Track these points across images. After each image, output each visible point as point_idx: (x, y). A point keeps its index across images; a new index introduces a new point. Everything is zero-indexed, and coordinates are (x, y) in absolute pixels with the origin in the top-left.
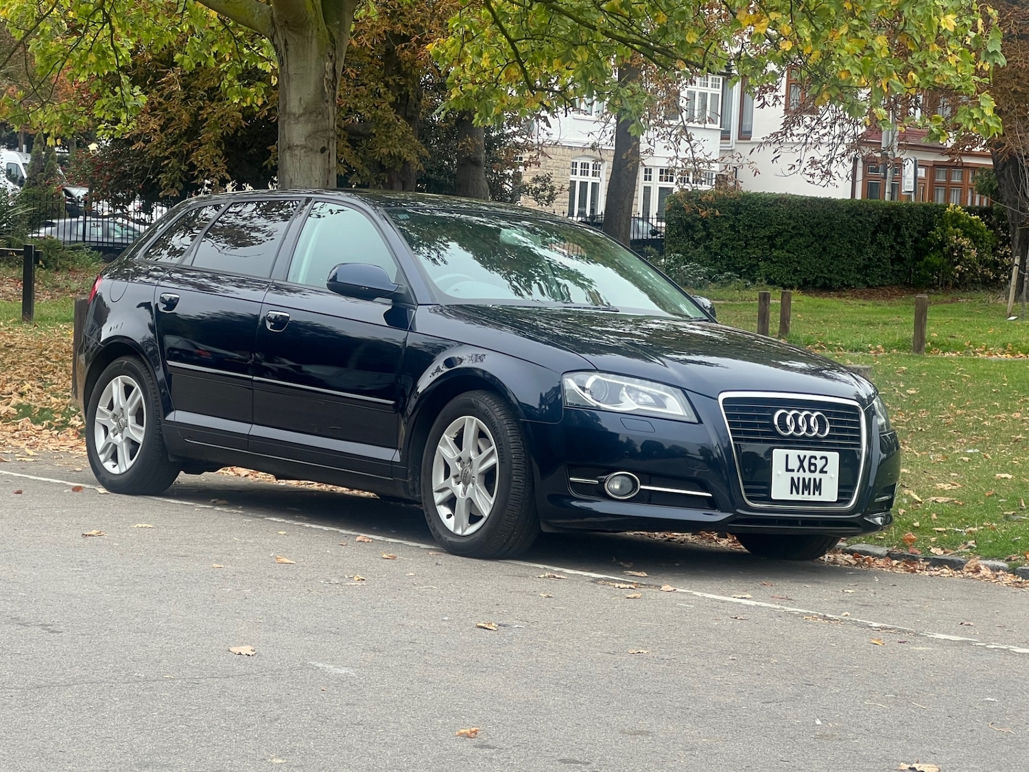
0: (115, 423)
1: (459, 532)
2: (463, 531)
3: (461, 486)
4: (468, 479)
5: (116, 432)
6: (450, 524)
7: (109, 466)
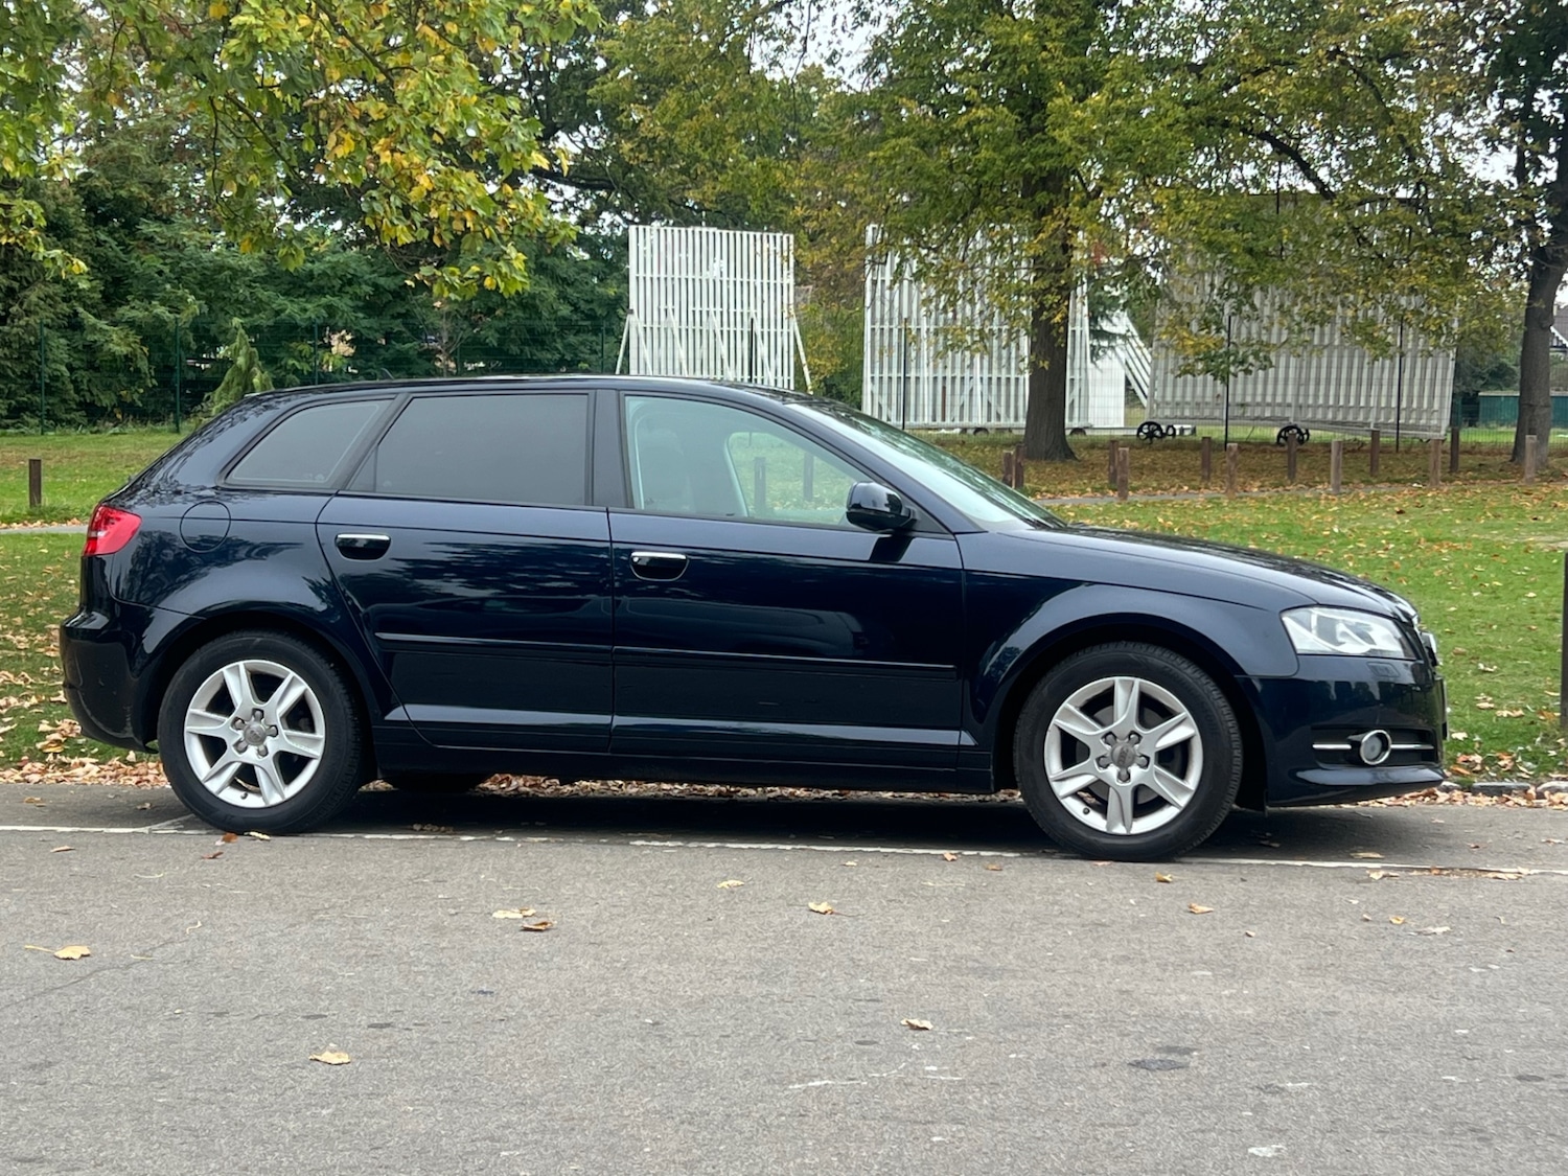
0: (240, 733)
1: (1120, 830)
2: (1129, 828)
3: (1113, 770)
4: (1128, 760)
5: (242, 745)
6: (1095, 820)
7: (233, 797)
